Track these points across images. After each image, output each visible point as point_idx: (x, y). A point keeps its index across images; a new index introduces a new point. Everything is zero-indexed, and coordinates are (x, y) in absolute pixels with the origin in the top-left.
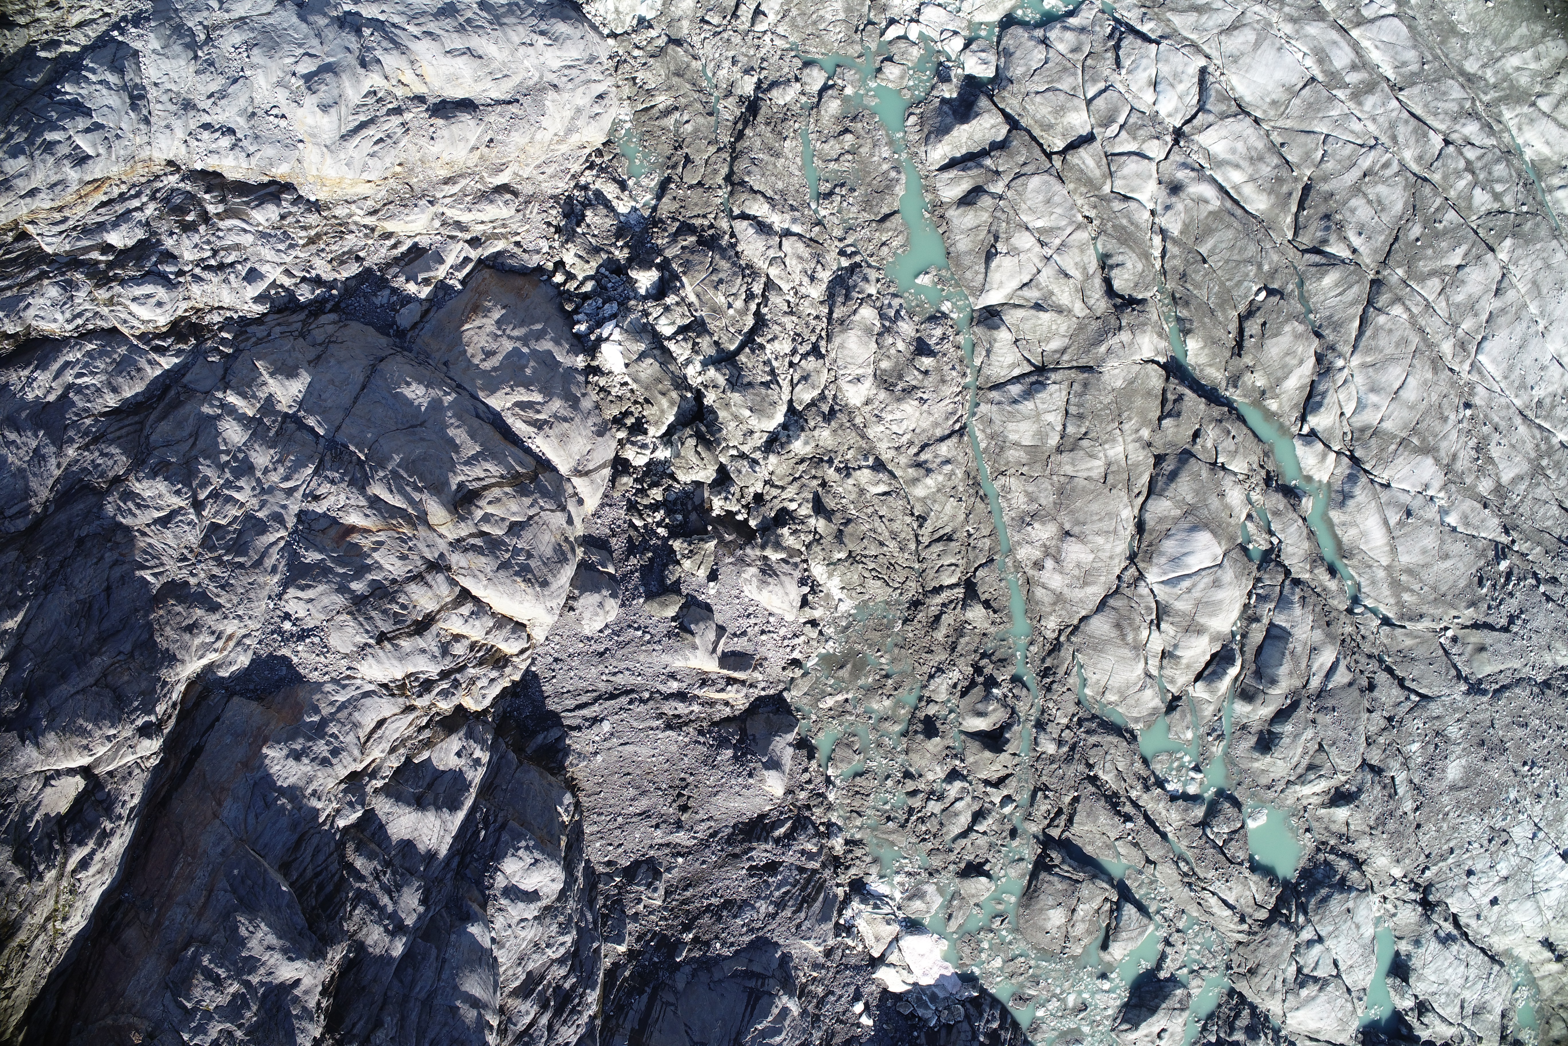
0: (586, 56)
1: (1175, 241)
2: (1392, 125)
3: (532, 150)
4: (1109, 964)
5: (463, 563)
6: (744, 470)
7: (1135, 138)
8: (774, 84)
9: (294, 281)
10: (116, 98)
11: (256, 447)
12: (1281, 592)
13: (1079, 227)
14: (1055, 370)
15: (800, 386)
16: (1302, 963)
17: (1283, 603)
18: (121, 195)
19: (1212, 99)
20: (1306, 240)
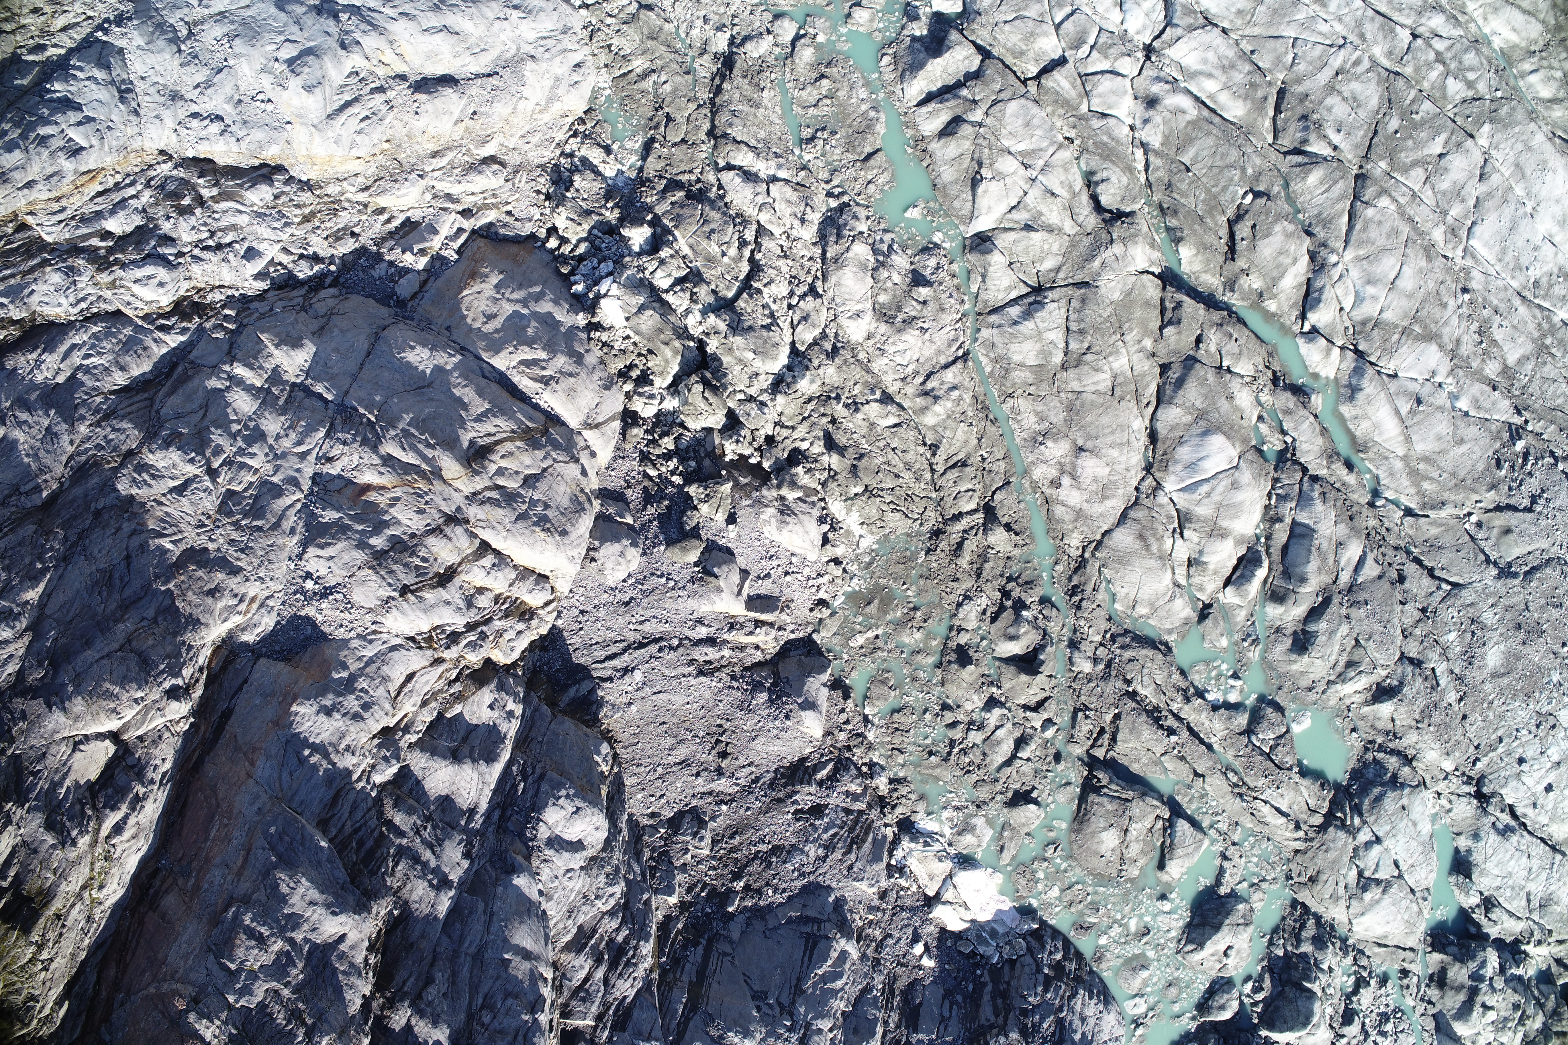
0: (560, 27)
1: (1157, 153)
2: (1359, 24)
3: (515, 121)
4: (1168, 884)
5: (481, 515)
6: (753, 413)
7: (1106, 57)
8: (746, 39)
9: (292, 258)
10: (105, 92)
11: (267, 414)
12: (1300, 491)
13: (1060, 147)
14: (1052, 288)
15: (801, 327)
16: (1362, 866)
17: (1303, 500)
18: (117, 185)
19: (1178, 13)
20: (1286, 142)
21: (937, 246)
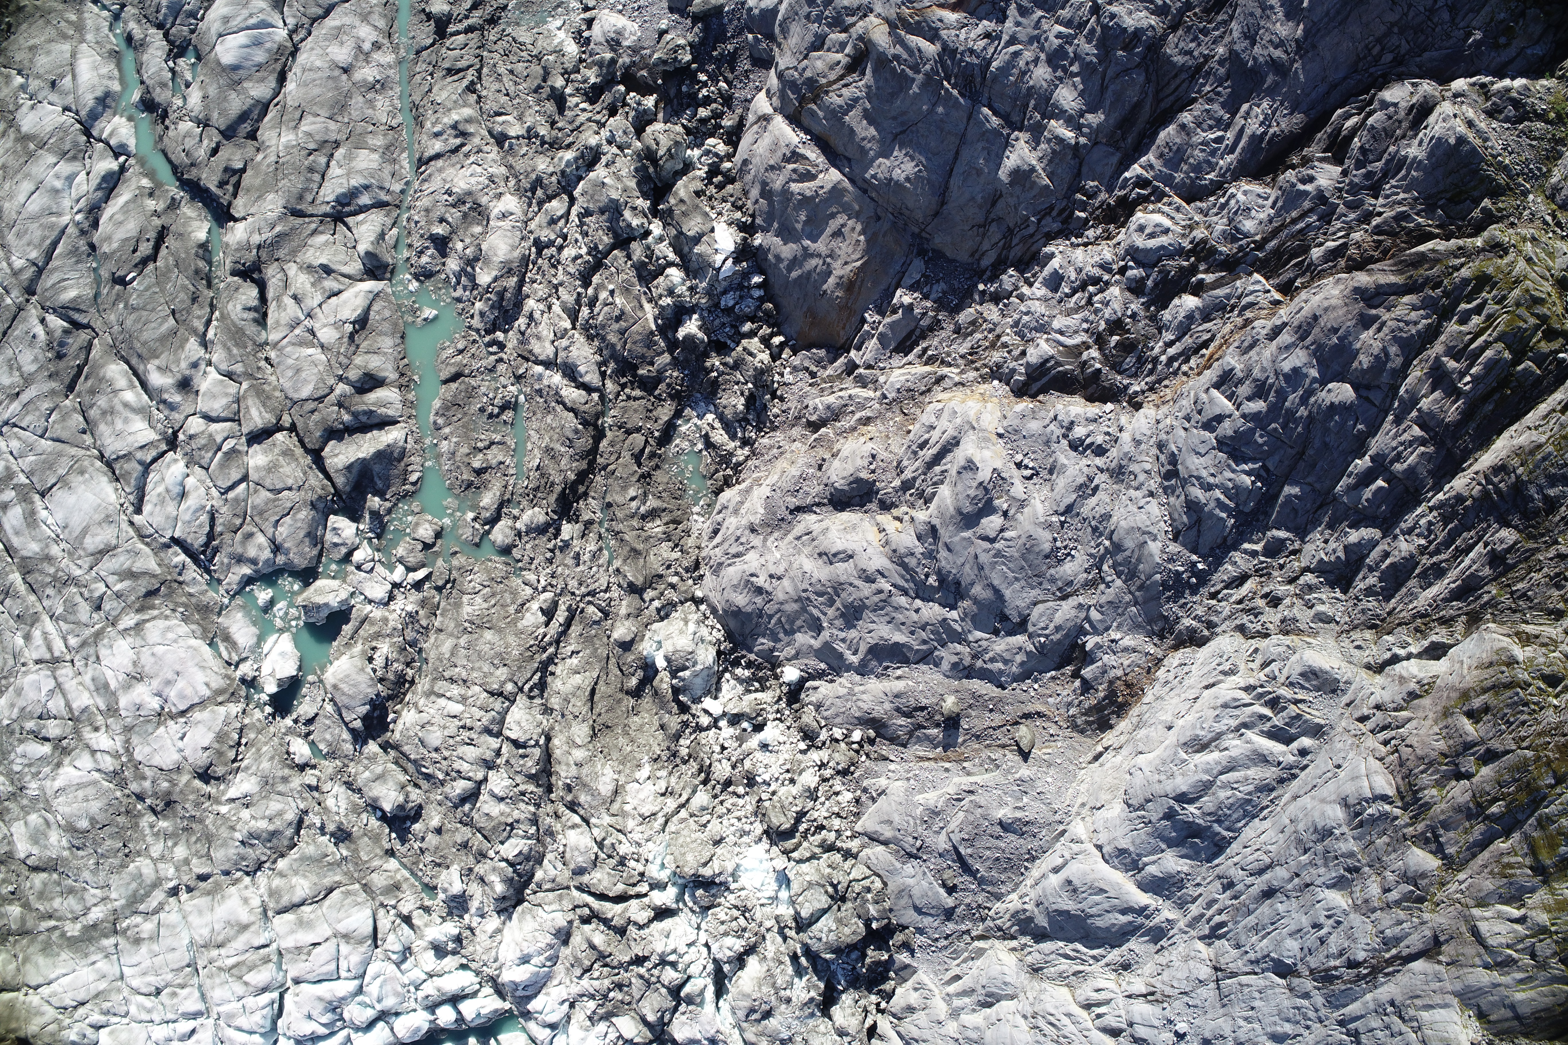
0: (722, 572)
1: (195, 331)
6: (620, 133)
7: (210, 435)
8: (542, 531)
10: (1193, 470)
11: (1046, 86)
12: (175, 17)
13: (275, 344)
14: (325, 215)
15: (559, 213)
18: (1187, 359)
19: (135, 475)
20: (84, 336)
21: (416, 277)
